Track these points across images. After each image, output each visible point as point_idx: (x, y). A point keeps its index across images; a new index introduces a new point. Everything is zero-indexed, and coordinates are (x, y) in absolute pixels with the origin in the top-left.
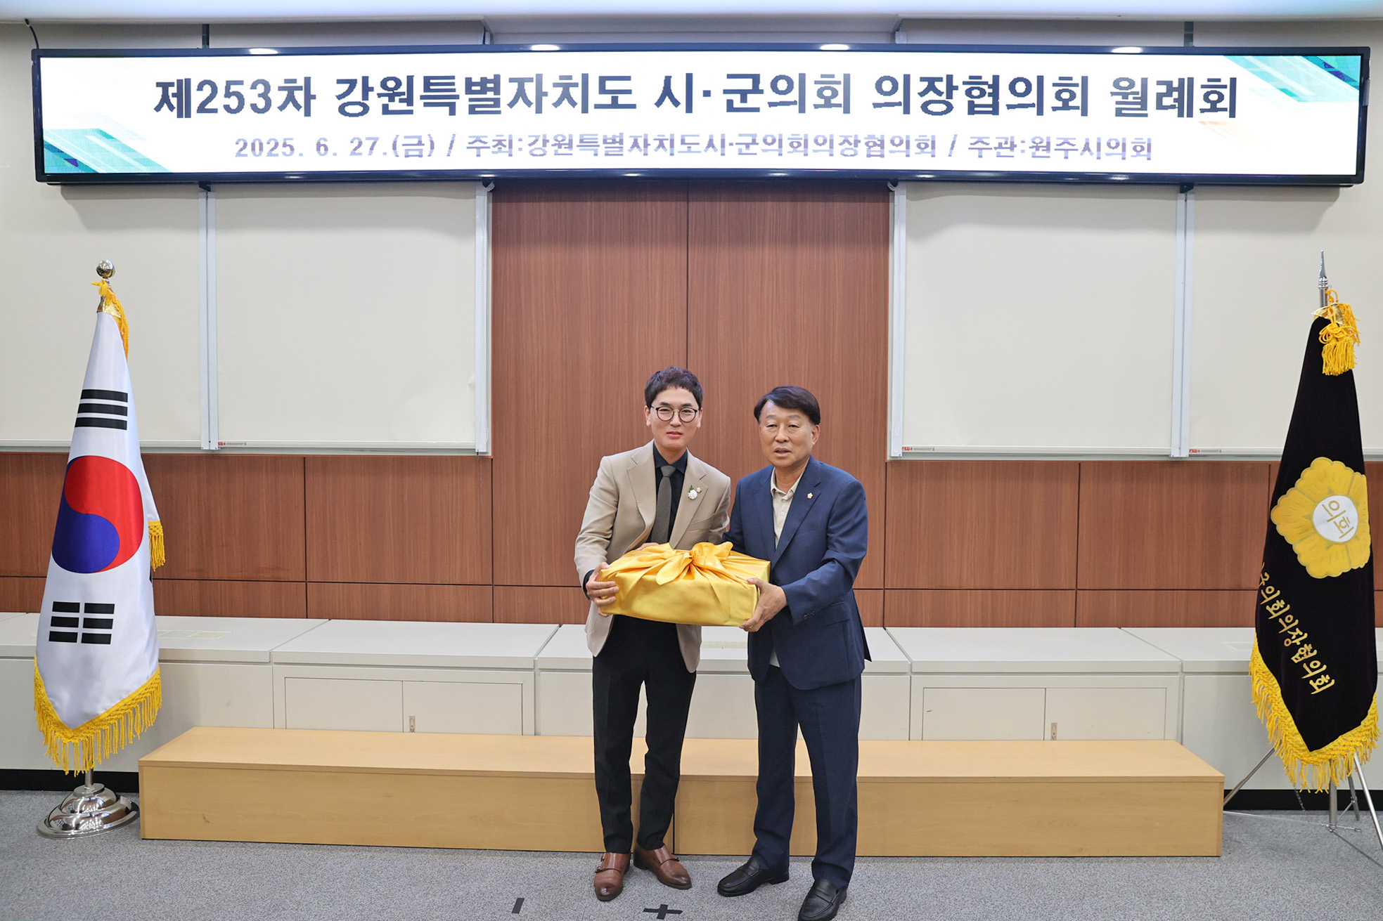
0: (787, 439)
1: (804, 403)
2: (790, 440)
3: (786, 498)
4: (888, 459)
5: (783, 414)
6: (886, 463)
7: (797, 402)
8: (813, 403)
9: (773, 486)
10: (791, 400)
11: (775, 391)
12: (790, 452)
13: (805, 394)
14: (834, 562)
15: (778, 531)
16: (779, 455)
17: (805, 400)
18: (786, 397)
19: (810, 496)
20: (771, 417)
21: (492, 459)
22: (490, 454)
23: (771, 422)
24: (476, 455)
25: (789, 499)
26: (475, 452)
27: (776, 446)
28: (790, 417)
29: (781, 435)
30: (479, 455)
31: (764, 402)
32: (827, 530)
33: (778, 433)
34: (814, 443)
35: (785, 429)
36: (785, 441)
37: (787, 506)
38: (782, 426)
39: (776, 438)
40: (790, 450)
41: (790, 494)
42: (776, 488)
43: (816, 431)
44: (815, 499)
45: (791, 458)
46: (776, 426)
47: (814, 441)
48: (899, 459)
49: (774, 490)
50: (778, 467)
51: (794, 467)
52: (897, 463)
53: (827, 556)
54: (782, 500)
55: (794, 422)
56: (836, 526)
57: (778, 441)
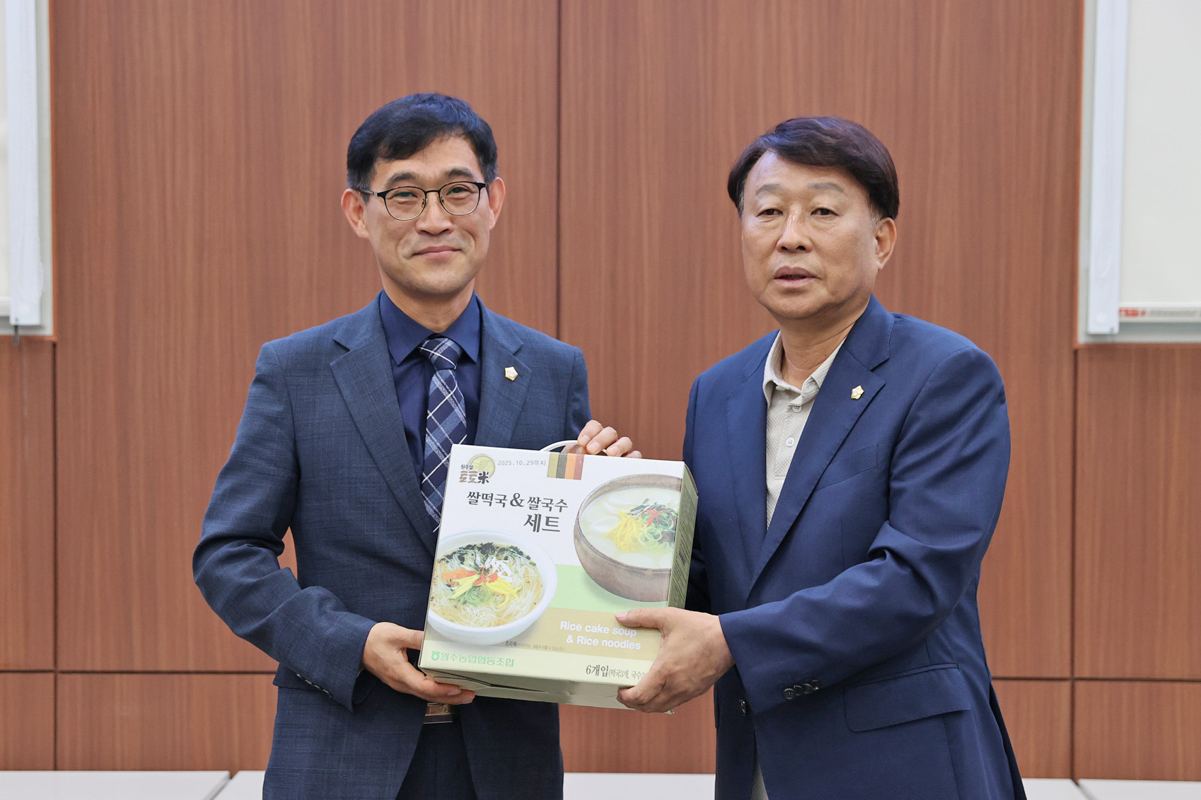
0: (806, 243)
1: (854, 152)
2: (816, 247)
3: (798, 401)
4: (1082, 339)
5: (796, 180)
6: (1076, 352)
7: (837, 150)
8: (878, 159)
9: (769, 374)
10: (821, 146)
11: (781, 129)
12: (813, 277)
13: (858, 134)
14: (884, 556)
15: (776, 483)
16: (787, 284)
17: (857, 147)
18: (810, 138)
19: (857, 392)
20: (769, 189)
21: (54, 345)
22: (48, 331)
23: (768, 202)
24: (11, 332)
25: (804, 406)
26: (9, 326)
27: (780, 262)
28: (816, 187)
29: (792, 232)
30: (21, 332)
31: (752, 159)
32: (888, 475)
33: (783, 229)
34: (881, 266)
35: (802, 219)
36: (802, 248)
37: (801, 420)
38: (796, 210)
39: (779, 243)
40: (813, 271)
41: (807, 390)
42: (776, 381)
43: (884, 233)
44: (870, 400)
45: (817, 295)
46: (780, 212)
47: (882, 259)
48: (1109, 340)
49: (772, 385)
50: (783, 317)
51: (822, 318)
52: (1104, 349)
53: (879, 542)
54: (791, 407)
55: (825, 201)
56: (910, 459)
57: (784, 249)
